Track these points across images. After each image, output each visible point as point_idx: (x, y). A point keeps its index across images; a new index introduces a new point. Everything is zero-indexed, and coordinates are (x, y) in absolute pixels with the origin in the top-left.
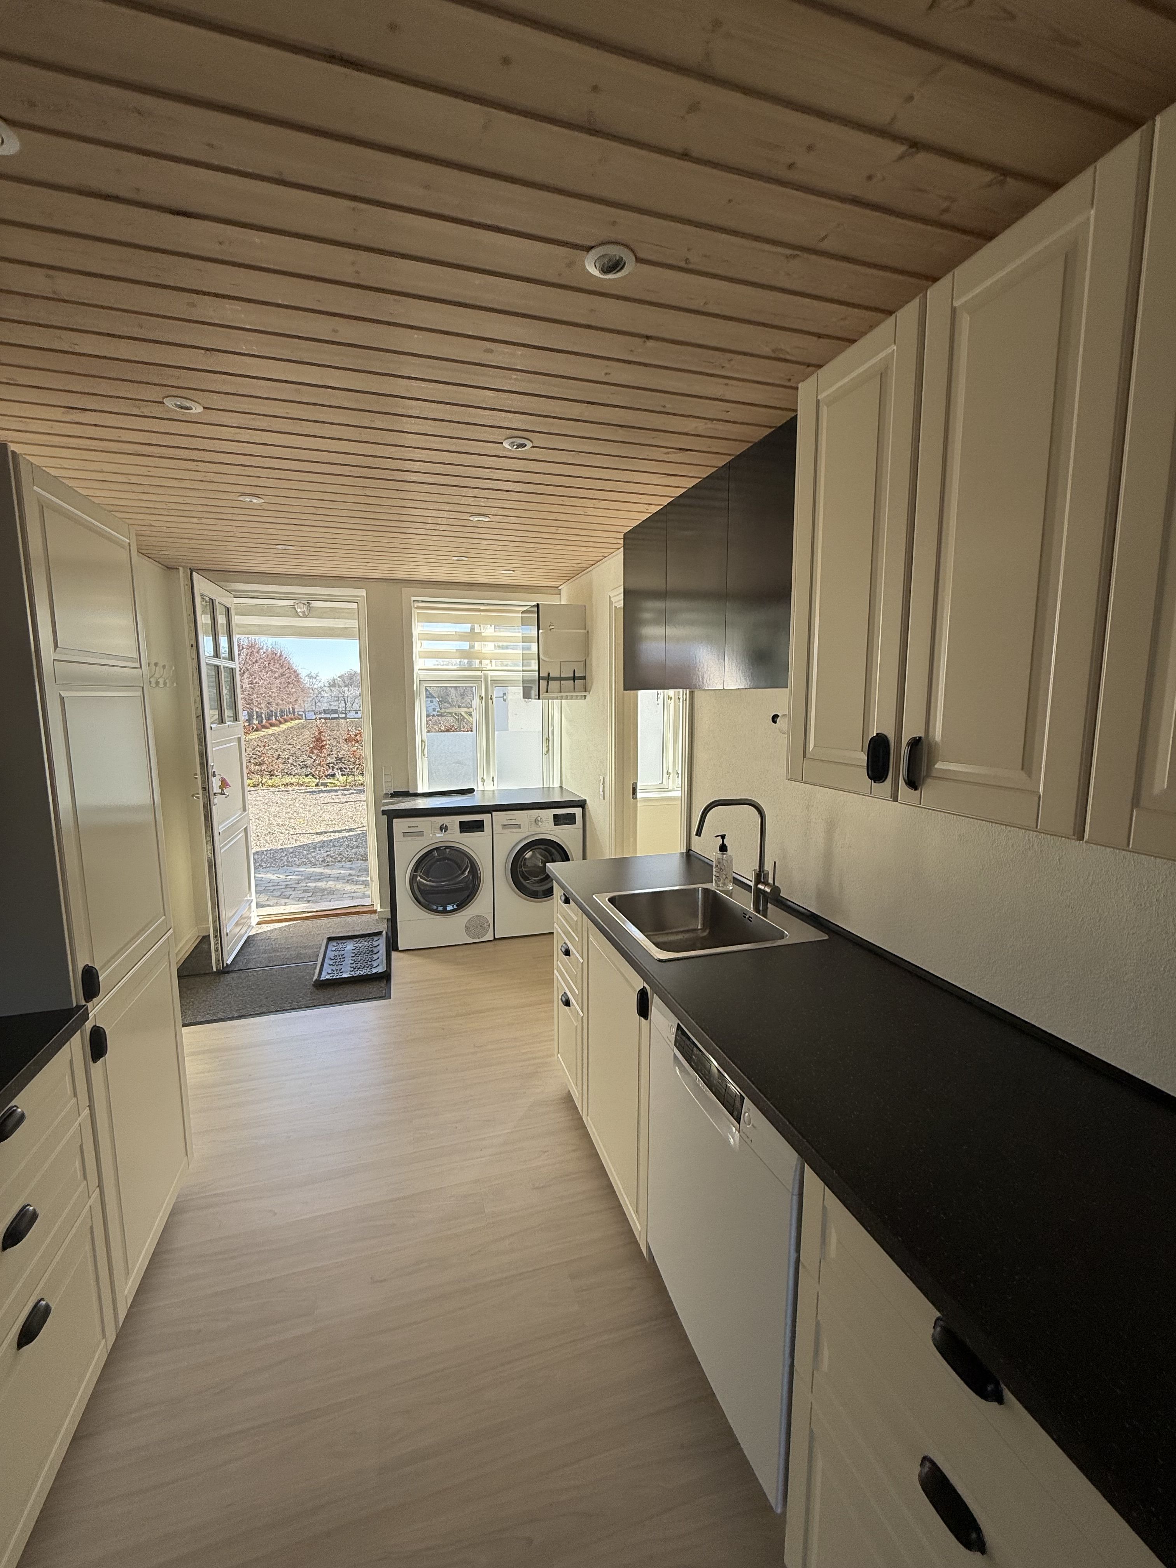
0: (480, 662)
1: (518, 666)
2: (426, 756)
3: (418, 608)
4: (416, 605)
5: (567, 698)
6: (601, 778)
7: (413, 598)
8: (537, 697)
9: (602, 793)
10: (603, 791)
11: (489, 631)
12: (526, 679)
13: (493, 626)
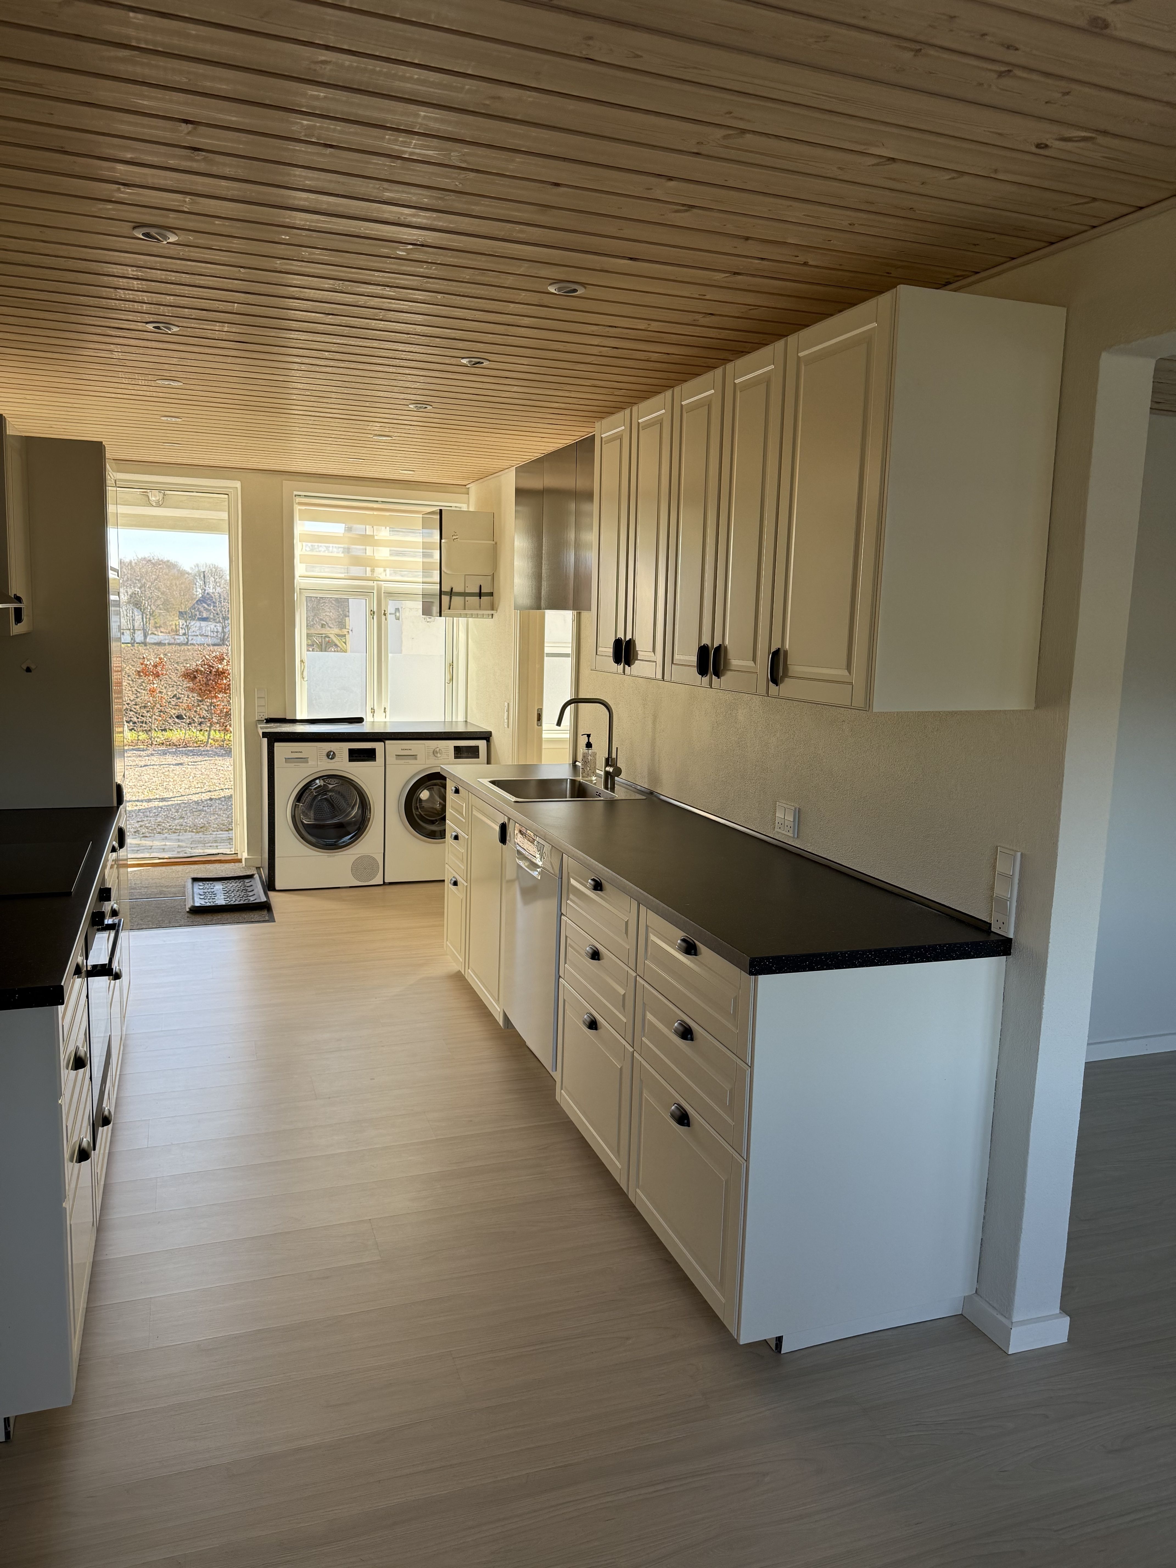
0: (373, 571)
1: (416, 576)
2: (306, 679)
3: (300, 504)
4: (298, 500)
5: (472, 616)
6: (506, 704)
7: (295, 493)
8: (439, 615)
9: (506, 721)
10: (508, 719)
11: (383, 533)
12: (426, 592)
13: (388, 528)
